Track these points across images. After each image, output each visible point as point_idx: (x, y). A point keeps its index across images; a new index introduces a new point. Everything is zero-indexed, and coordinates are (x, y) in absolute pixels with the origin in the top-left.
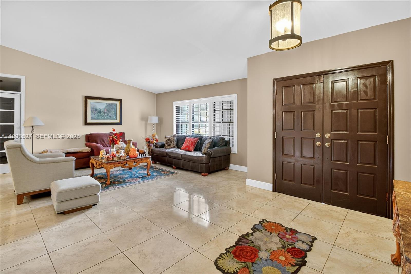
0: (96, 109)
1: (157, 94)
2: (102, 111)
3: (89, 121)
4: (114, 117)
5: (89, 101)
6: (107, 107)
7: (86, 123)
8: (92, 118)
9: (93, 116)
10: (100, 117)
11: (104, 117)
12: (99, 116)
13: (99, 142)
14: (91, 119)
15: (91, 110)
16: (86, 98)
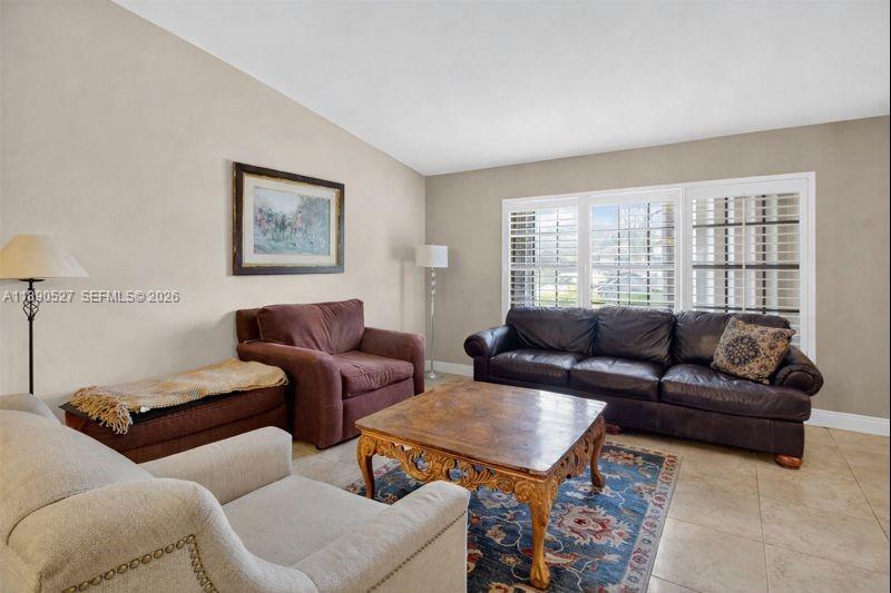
0: (270, 216)
1: (427, 177)
2: (288, 221)
3: (250, 258)
4: (322, 246)
5: (250, 181)
6: (302, 207)
7: (239, 268)
8: (258, 249)
9: (262, 240)
10: (281, 244)
11: (295, 245)
12: (277, 241)
13: (297, 339)
14: (255, 252)
15: (256, 217)
16: (241, 170)
